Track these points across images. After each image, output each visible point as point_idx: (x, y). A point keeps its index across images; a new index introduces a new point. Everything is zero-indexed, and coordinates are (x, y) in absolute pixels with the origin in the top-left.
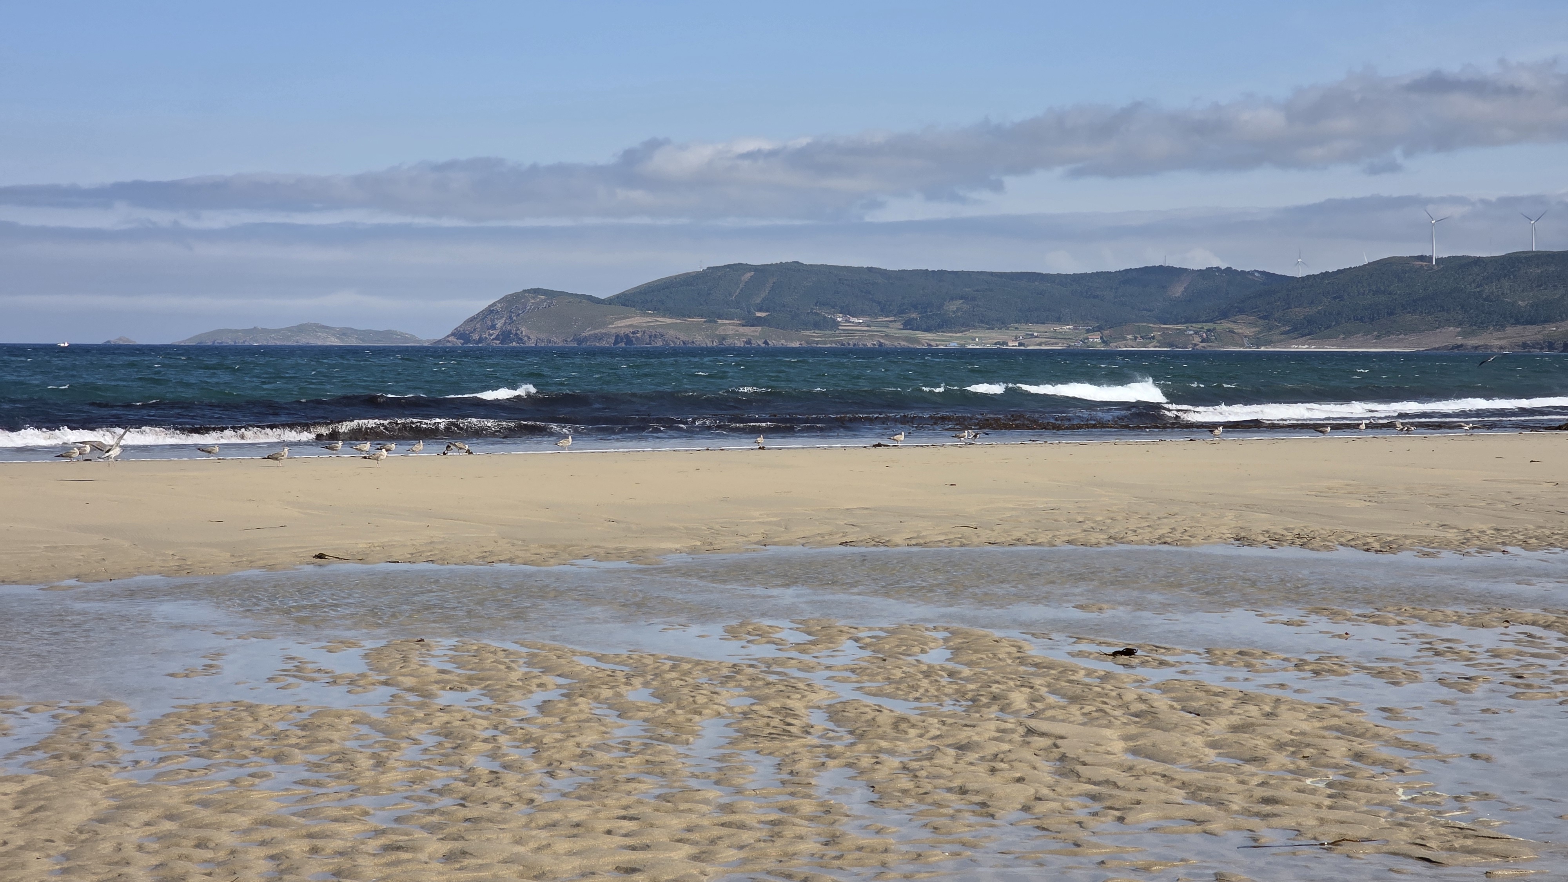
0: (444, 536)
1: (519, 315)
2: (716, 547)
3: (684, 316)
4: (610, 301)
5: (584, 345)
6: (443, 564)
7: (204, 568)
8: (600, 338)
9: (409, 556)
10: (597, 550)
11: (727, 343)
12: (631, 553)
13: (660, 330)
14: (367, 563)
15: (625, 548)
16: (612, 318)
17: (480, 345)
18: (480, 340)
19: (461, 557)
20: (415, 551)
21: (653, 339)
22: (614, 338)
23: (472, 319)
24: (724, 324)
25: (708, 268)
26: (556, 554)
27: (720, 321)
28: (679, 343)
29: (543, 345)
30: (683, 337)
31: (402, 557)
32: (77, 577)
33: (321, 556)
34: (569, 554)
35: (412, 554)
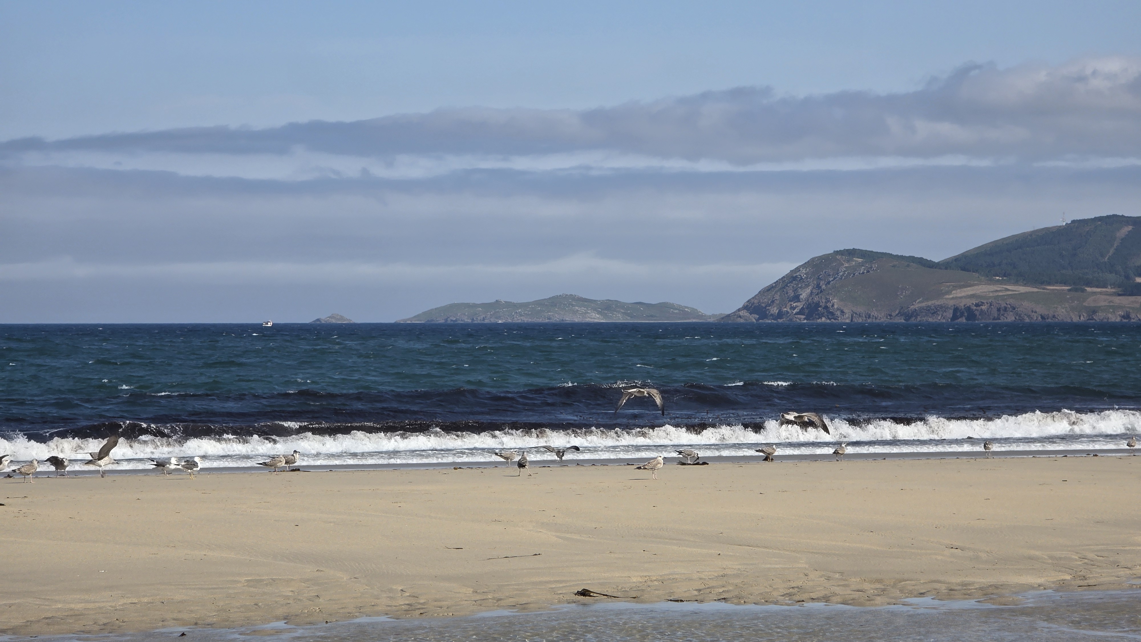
0: (740, 567)
1: (829, 283)
2: (1091, 582)
3: (1042, 283)
4: (946, 265)
5: (913, 321)
6: (739, 604)
7: (441, 607)
8: (934, 311)
9: (696, 593)
10: (937, 586)
11: (1099, 317)
12: (981, 589)
13: (1011, 301)
14: (643, 602)
15: (973, 583)
16: (948, 287)
17: (780, 321)
18: (780, 315)
19: (761, 594)
20: (703, 586)
21: (1002, 312)
22: (951, 311)
23: (769, 289)
24: (1095, 293)
25: (1073, 222)
26: (884, 590)
27: (1089, 289)
28: (1036, 318)
29: (860, 321)
30: (1041, 309)
31: (687, 594)
32: (285, 619)
33: (585, 593)
34: (901, 591)
35: (700, 590)
